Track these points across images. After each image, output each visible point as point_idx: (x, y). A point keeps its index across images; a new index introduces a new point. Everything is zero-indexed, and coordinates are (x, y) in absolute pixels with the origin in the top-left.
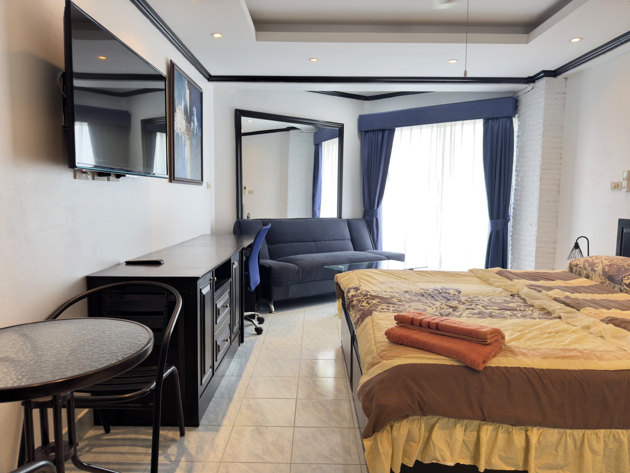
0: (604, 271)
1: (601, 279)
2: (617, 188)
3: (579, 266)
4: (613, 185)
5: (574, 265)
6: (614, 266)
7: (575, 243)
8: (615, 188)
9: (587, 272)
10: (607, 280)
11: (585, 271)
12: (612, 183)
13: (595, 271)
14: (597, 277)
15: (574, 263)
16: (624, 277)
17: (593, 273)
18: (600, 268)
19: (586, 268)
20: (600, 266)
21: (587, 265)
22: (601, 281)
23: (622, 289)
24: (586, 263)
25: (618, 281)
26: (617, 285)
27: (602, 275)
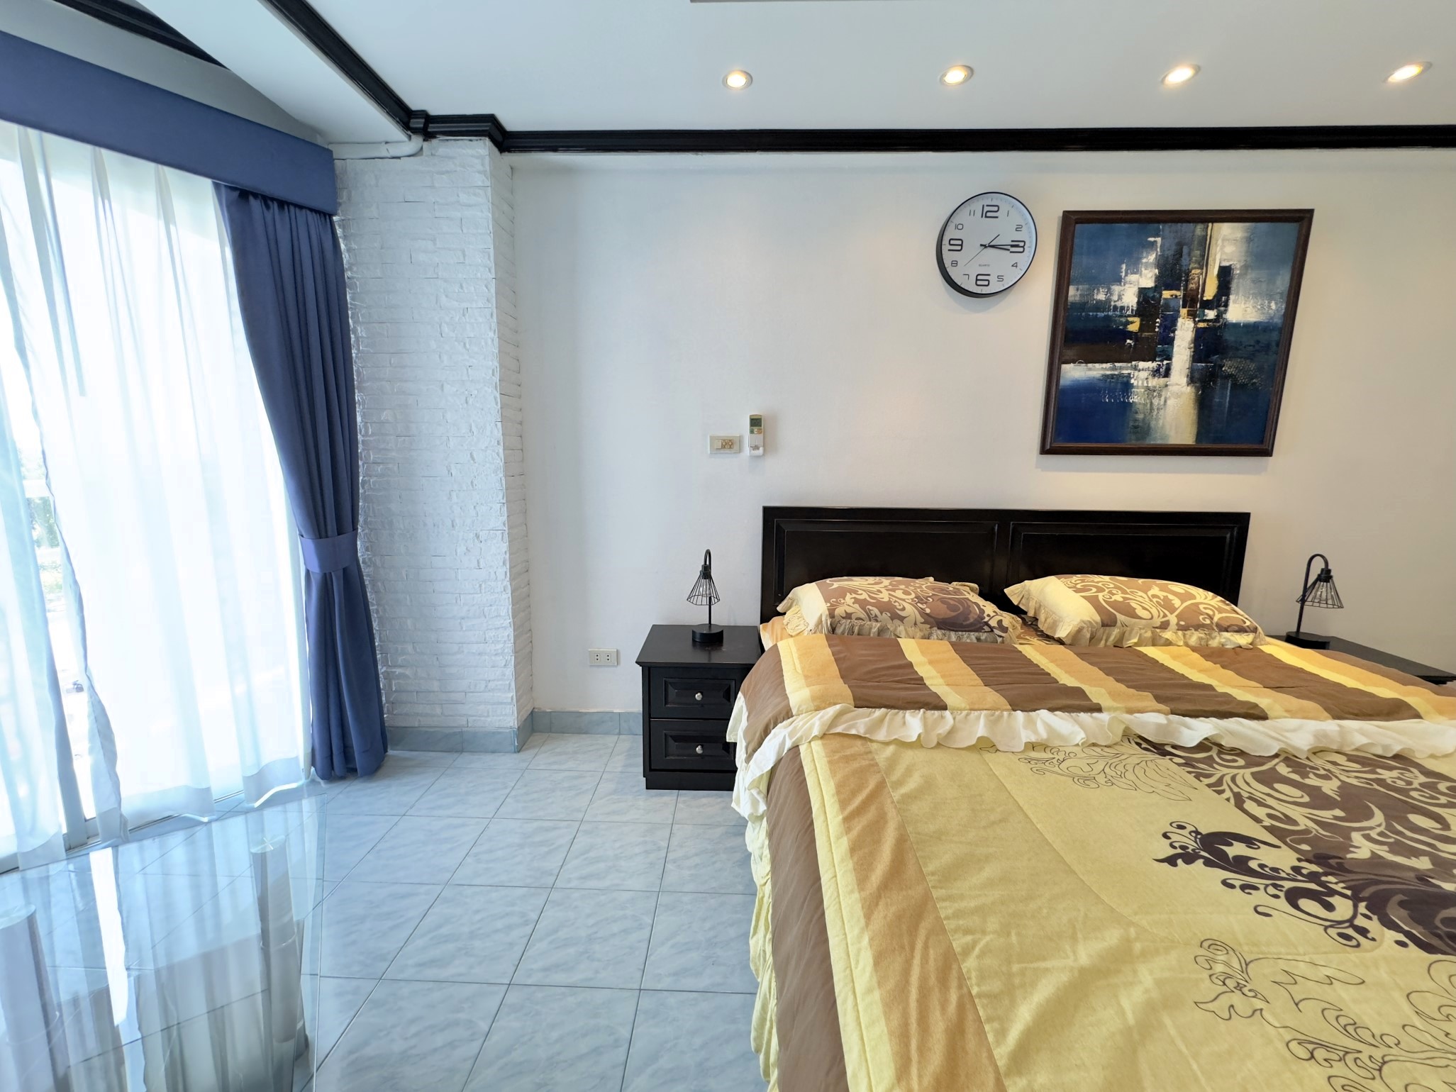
0: (922, 613)
1: (920, 630)
2: (730, 448)
3: (854, 616)
4: (719, 443)
5: (843, 618)
7: (706, 567)
8: (723, 447)
9: (879, 625)
10: (936, 628)
11: (874, 624)
12: (713, 439)
13: (902, 619)
14: (910, 629)
15: (840, 611)
17: (897, 622)
18: (910, 611)
19: (876, 616)
20: (908, 607)
21: (875, 611)
22: (922, 634)
23: (986, 638)
24: (871, 608)
25: (971, 625)
26: (964, 633)
27: (921, 623)
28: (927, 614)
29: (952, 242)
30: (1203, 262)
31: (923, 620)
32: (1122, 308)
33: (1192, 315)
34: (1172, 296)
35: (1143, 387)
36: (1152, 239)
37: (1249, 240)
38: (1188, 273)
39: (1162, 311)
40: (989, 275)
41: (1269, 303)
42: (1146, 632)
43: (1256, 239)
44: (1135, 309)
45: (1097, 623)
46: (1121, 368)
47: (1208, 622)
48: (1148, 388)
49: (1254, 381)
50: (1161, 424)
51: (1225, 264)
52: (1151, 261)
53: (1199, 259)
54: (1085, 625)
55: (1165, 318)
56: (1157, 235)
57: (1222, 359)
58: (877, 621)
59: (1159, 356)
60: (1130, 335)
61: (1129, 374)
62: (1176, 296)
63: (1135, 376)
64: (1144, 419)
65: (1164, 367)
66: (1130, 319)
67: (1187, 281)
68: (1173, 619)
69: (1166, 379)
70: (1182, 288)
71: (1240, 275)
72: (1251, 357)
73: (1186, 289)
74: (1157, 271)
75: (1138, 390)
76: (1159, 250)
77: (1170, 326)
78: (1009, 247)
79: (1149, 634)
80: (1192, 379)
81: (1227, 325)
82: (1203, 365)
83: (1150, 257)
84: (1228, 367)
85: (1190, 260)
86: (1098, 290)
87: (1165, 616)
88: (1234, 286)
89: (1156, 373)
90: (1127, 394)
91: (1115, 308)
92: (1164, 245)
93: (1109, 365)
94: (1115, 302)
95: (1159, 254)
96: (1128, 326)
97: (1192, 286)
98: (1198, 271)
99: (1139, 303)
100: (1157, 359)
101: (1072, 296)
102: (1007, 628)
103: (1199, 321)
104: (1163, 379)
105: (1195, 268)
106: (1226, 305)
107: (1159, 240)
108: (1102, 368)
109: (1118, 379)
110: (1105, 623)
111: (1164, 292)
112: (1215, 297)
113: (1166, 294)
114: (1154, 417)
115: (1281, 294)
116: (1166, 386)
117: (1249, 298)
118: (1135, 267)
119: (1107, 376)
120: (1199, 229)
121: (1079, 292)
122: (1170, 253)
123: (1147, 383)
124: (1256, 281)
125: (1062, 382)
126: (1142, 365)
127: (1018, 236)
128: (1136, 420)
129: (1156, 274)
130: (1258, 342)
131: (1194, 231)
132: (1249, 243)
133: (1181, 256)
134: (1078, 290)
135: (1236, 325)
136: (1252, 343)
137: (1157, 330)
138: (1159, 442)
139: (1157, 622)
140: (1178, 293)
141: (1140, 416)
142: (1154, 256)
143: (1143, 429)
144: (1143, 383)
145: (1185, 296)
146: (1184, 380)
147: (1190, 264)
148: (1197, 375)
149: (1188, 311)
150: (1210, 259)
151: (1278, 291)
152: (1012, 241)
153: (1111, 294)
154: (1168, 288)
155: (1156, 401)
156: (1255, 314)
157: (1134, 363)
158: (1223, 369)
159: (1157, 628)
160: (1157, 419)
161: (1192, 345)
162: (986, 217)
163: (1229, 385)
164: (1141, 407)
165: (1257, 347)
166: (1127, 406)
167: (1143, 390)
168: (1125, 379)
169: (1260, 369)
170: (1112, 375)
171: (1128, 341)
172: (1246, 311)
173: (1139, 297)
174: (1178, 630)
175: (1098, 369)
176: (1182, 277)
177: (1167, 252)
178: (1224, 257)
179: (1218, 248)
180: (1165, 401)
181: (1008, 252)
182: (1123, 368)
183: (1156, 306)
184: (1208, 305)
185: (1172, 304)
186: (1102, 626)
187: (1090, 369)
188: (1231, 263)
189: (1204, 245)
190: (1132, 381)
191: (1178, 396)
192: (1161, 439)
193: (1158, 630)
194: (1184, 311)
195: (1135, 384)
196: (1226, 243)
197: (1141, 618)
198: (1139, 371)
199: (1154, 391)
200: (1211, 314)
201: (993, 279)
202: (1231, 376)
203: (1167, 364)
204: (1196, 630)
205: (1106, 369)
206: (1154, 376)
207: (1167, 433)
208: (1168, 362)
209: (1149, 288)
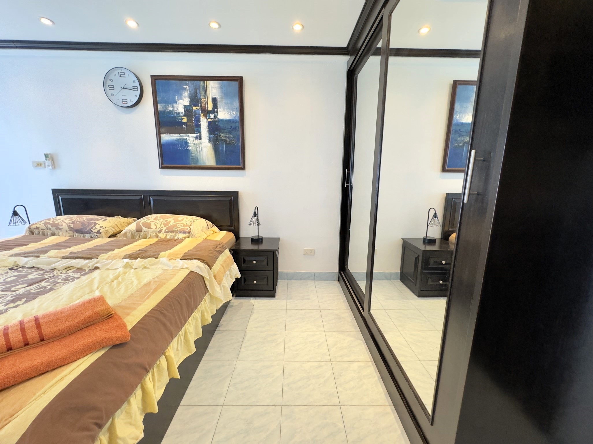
1: (69, 233)
2: (41, 166)
3: (40, 228)
4: (36, 164)
5: (35, 229)
6: (76, 222)
7: (13, 211)
8: (38, 165)
9: (51, 231)
10: (75, 233)
11: (49, 231)
12: (33, 162)
13: (61, 229)
14: (64, 233)
15: (34, 227)
16: (92, 228)
17: (59, 231)
18: (64, 226)
19: (50, 228)
20: (64, 224)
21: (50, 226)
22: (69, 235)
23: (93, 236)
24: (48, 225)
25: (87, 232)
26: (86, 235)
28: (71, 228)
29: (110, 86)
30: (206, 96)
31: (69, 230)
32: (179, 113)
33: (205, 116)
34: (196, 109)
35: (192, 144)
36: (185, 87)
37: (221, 87)
38: (201, 101)
39: (194, 114)
40: (127, 99)
41: (233, 112)
42: (153, 234)
43: (223, 88)
44: (184, 113)
45: (134, 230)
46: (183, 136)
47: (176, 230)
48: (194, 144)
49: (233, 141)
50: (202, 158)
51: (214, 97)
52: (186, 95)
53: (204, 95)
54: (128, 231)
55: (196, 117)
56: (186, 85)
57: (220, 133)
58: (51, 230)
59: (196, 132)
60: (184, 123)
61: (186, 138)
62: (198, 109)
63: (189, 139)
64: (195, 156)
65: (199, 136)
66: (183, 117)
67: (201, 103)
68: (164, 229)
69: (200, 141)
70: (200, 106)
71: (220, 101)
72: (230, 133)
73: (201, 106)
74: (189, 99)
75: (191, 145)
76: (188, 91)
77: (198, 120)
78: (132, 89)
79: (154, 234)
80: (210, 141)
81: (218, 120)
82: (213, 135)
83: (185, 94)
84: (223, 136)
85: (201, 95)
86: (169, 106)
87: (162, 228)
88: (218, 105)
89: (196, 138)
90: (187, 146)
91: (176, 113)
92: (190, 89)
93: (178, 135)
94: (176, 111)
95: (189, 92)
96: (183, 120)
97: (203, 105)
98: (204, 99)
99: (185, 111)
100: (196, 133)
101: (159, 108)
102: (101, 233)
103: (208, 118)
104: (199, 141)
105: (203, 98)
106: (217, 113)
107: (188, 87)
108: (176, 136)
109: (183, 141)
110: (137, 230)
111: (193, 107)
112: (212, 110)
113: (194, 108)
114: (199, 155)
115: (237, 108)
116: (201, 143)
117: (225, 110)
118: (181, 97)
119: (178, 139)
120: (202, 83)
121: (162, 107)
122: (193, 92)
123: (194, 142)
124: (226, 104)
125: (162, 141)
126: (190, 135)
127: (135, 84)
128: (192, 156)
129: (189, 100)
130: (231, 127)
131: (200, 84)
132: (221, 89)
133: (197, 93)
134: (161, 106)
135: (222, 120)
136: (230, 127)
137: (193, 122)
138: (202, 165)
139: (158, 230)
140: (199, 108)
141: (194, 155)
142: (187, 93)
144: (192, 142)
145: (201, 109)
146: (207, 141)
147: (201, 97)
148: (211, 139)
149: (204, 115)
150: (208, 95)
151: (235, 107)
152: (133, 86)
153: (174, 108)
154: (195, 105)
155: (198, 149)
156: (228, 116)
157: (187, 134)
158: (221, 137)
159: (157, 232)
160: (200, 156)
161: (208, 128)
162: (121, 77)
163: (224, 143)
164: (193, 151)
165: (232, 129)
166: (188, 151)
167: (193, 145)
168: (185, 140)
169: (234, 137)
170: (180, 139)
171: (184, 126)
172: (225, 115)
173: (184, 109)
174: (165, 233)
175: (174, 137)
176: (199, 101)
177: (191, 92)
178: (213, 94)
179: (210, 91)
180: (202, 149)
181: (132, 91)
182: (184, 136)
183: (191, 112)
184: (210, 112)
185: (197, 112)
186: (136, 232)
187: (171, 136)
188: (216, 96)
189: (205, 89)
190: (188, 141)
191: (206, 147)
192: (203, 163)
193: (158, 233)
194: (202, 115)
195: (189, 142)
196: (213, 89)
197: (151, 229)
198: (190, 137)
199: (197, 145)
200: (212, 116)
201: (128, 101)
202: (224, 139)
203: (200, 135)
204: (171, 233)
205: (177, 136)
206: (196, 139)
207: (205, 161)
208: (200, 134)
209: (187, 106)
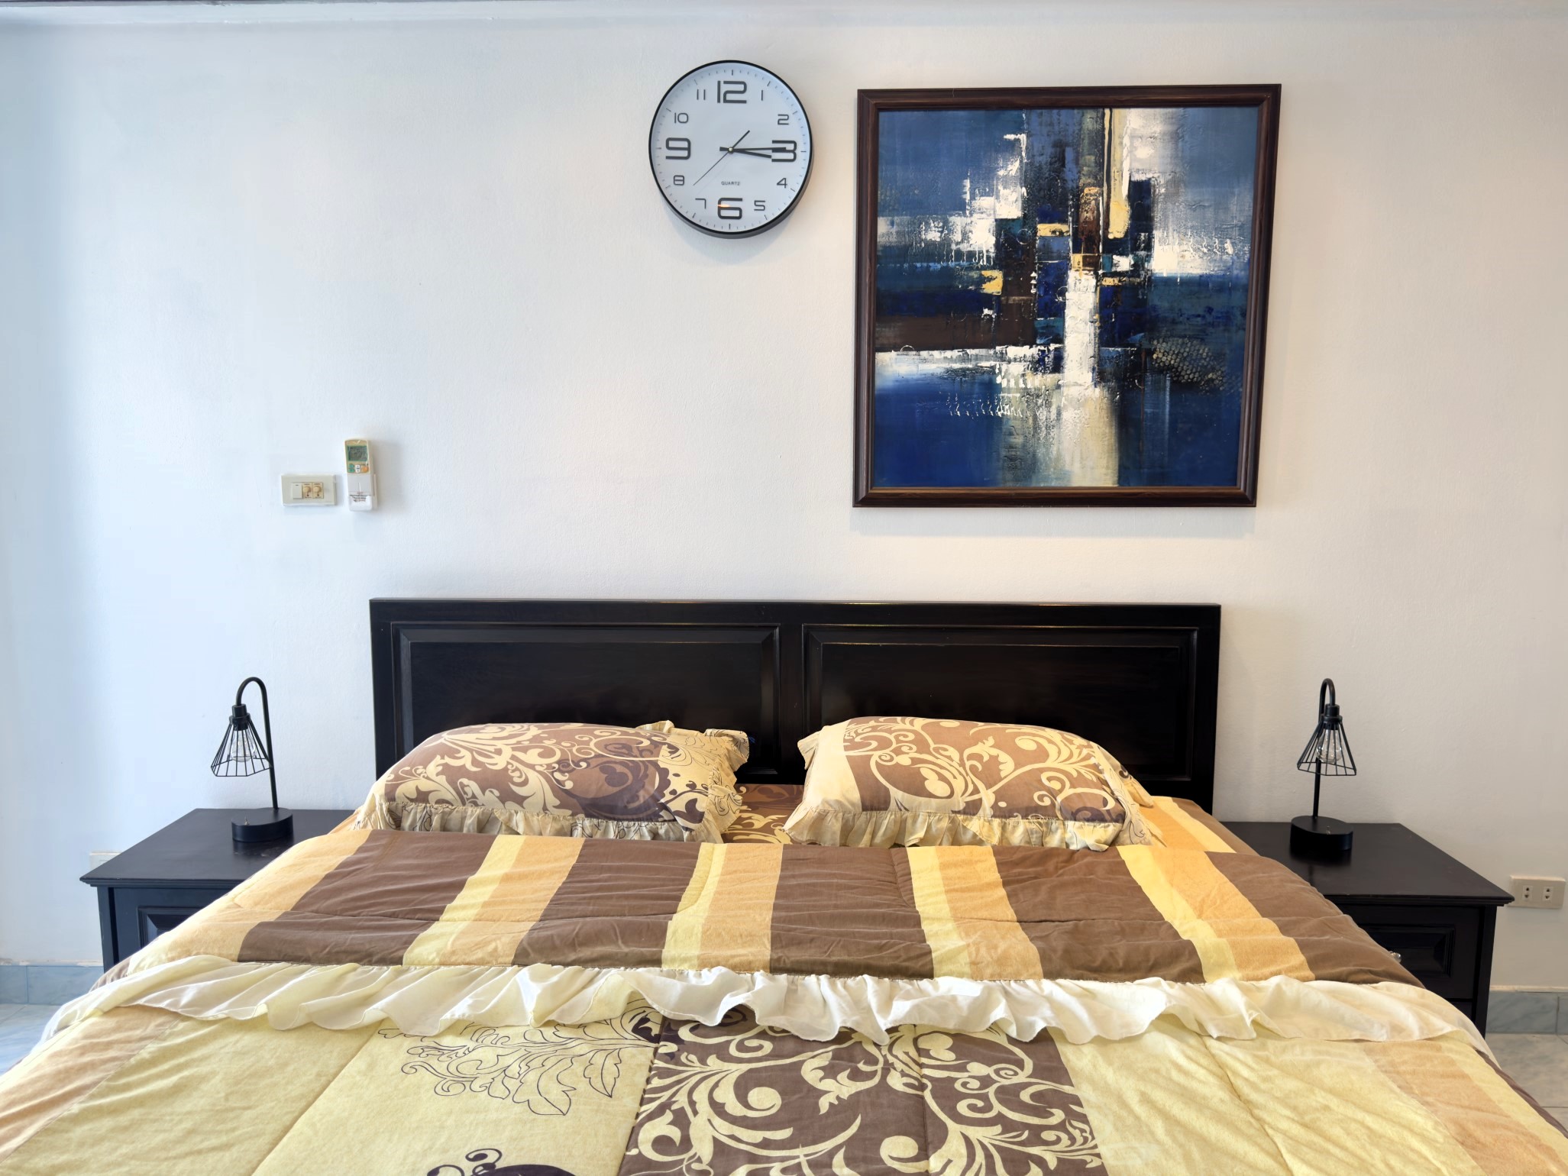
0: (558, 789)
1: (554, 819)
2: (317, 497)
3: (432, 798)
4: (294, 487)
5: (412, 800)
6: (577, 764)
7: (233, 706)
8: (304, 496)
9: (478, 811)
10: (581, 816)
11: (470, 809)
13: (520, 800)
14: (535, 817)
15: (408, 788)
16: (657, 791)
17: (511, 806)
18: (536, 786)
19: (474, 796)
20: (534, 778)
21: (473, 787)
22: (557, 826)
23: (667, 832)
24: (465, 781)
25: (638, 810)
26: (632, 823)
27: (554, 807)
28: (567, 792)
29: (672, 144)
30: (1103, 174)
31: (558, 802)
32: (971, 255)
33: (1091, 264)
34: (1054, 232)
35: (1018, 390)
36: (1011, 137)
37: (1176, 136)
38: (1077, 193)
39: (1039, 259)
40: (741, 200)
41: (1222, 243)
42: (939, 820)
43: (1187, 138)
44: (992, 255)
45: (853, 804)
46: (977, 358)
47: (1047, 802)
48: (1026, 392)
49: (1210, 376)
50: (1055, 453)
51: (1137, 177)
52: (1013, 173)
53: (1094, 170)
54: (830, 809)
55: (1045, 270)
56: (1018, 130)
57: (1151, 340)
58: (476, 804)
59: (1042, 336)
60: (988, 300)
61: (993, 368)
62: (1061, 233)
63: (1003, 370)
64: (1024, 446)
65: (1051, 356)
66: (987, 273)
67: (1077, 207)
68: (988, 797)
69: (1056, 376)
70: (1070, 219)
71: (1166, 195)
72: (1201, 337)
73: (1076, 221)
74: (1024, 190)
75: (1010, 395)
76: (1024, 154)
77: (1056, 284)
78: (769, 152)
79: (945, 824)
80: (1101, 375)
81: (1153, 282)
82: (1119, 349)
83: (1010, 167)
84: (1163, 352)
85: (1079, 172)
86: (927, 224)
87: (976, 791)
88: (1158, 215)
89: (1037, 365)
90: (992, 403)
91: (959, 254)
92: (1032, 146)
93: (956, 353)
94: (958, 243)
95: (1025, 161)
96: (984, 286)
97: (1087, 215)
98: (1095, 190)
99: (997, 245)
100: (1038, 342)
101: (883, 235)
102: (702, 814)
103: (1104, 275)
104: (1051, 375)
105: (1089, 185)
106: (1149, 247)
107: (1023, 137)
108: (945, 358)
109: (973, 377)
110: (868, 803)
111: (1039, 226)
112: (1126, 234)
113: (1044, 230)
114: (1042, 440)
115: (1241, 227)
116: (1058, 387)
117: (1186, 234)
118: (986, 183)
119: (955, 371)
120: (1089, 119)
121: (894, 229)
122: (1044, 159)
123: (1025, 382)
124: (1196, 207)
125: (879, 383)
126: (1013, 351)
127: (783, 133)
128: (1011, 447)
129: (1023, 196)
130: (1210, 310)
131: (1080, 123)
132: (1176, 143)
133: (1063, 165)
134: (892, 224)
135: (1169, 282)
136: (1201, 312)
137: (1033, 291)
138: (1054, 484)
139: (960, 802)
140: (1064, 228)
141: (1018, 440)
142: (1017, 164)
143: (1026, 463)
144: (1017, 383)
145: (1076, 231)
146: (1088, 377)
147: (1079, 178)
148: (1109, 368)
149: (1084, 258)
150: (1113, 169)
151: (1235, 222)
152: (774, 142)
153: (951, 231)
154: (1047, 218)
155: (1042, 414)
156: (1199, 261)
157: (998, 348)
158: (1155, 356)
159: (959, 812)
160: (1048, 445)
161: (1096, 317)
162: (725, 101)
163: (1168, 383)
164: (1017, 424)
165: (1209, 319)
166: (993, 425)
167: (1018, 395)
168: (986, 377)
169: (1218, 356)
170: (964, 370)
171: (986, 311)
172: (1183, 256)
173: (998, 235)
174: (994, 816)
175: (938, 360)
176: (1068, 200)
177: (1038, 159)
178: (1137, 165)
179: (1125, 152)
180: (1059, 414)
181: (770, 160)
182: (982, 358)
183: (1029, 251)
184: (1117, 247)
185: (1055, 246)
186: (864, 810)
187: (925, 360)
188: (1149, 176)
189: (1101, 145)
190: (999, 380)
191: (1080, 403)
192: (1057, 479)
193: (961, 817)
194: (1077, 259)
195: (1004, 385)
196: (1137, 143)
197: (931, 796)
198: (1009, 362)
199: (1038, 396)
200: (1124, 263)
201: (747, 207)
202: (1169, 368)
203: (1056, 349)
204: (1025, 817)
205: (951, 360)
206: (1036, 370)
207: (1067, 468)
208: (1057, 346)
209: (1013, 220)
